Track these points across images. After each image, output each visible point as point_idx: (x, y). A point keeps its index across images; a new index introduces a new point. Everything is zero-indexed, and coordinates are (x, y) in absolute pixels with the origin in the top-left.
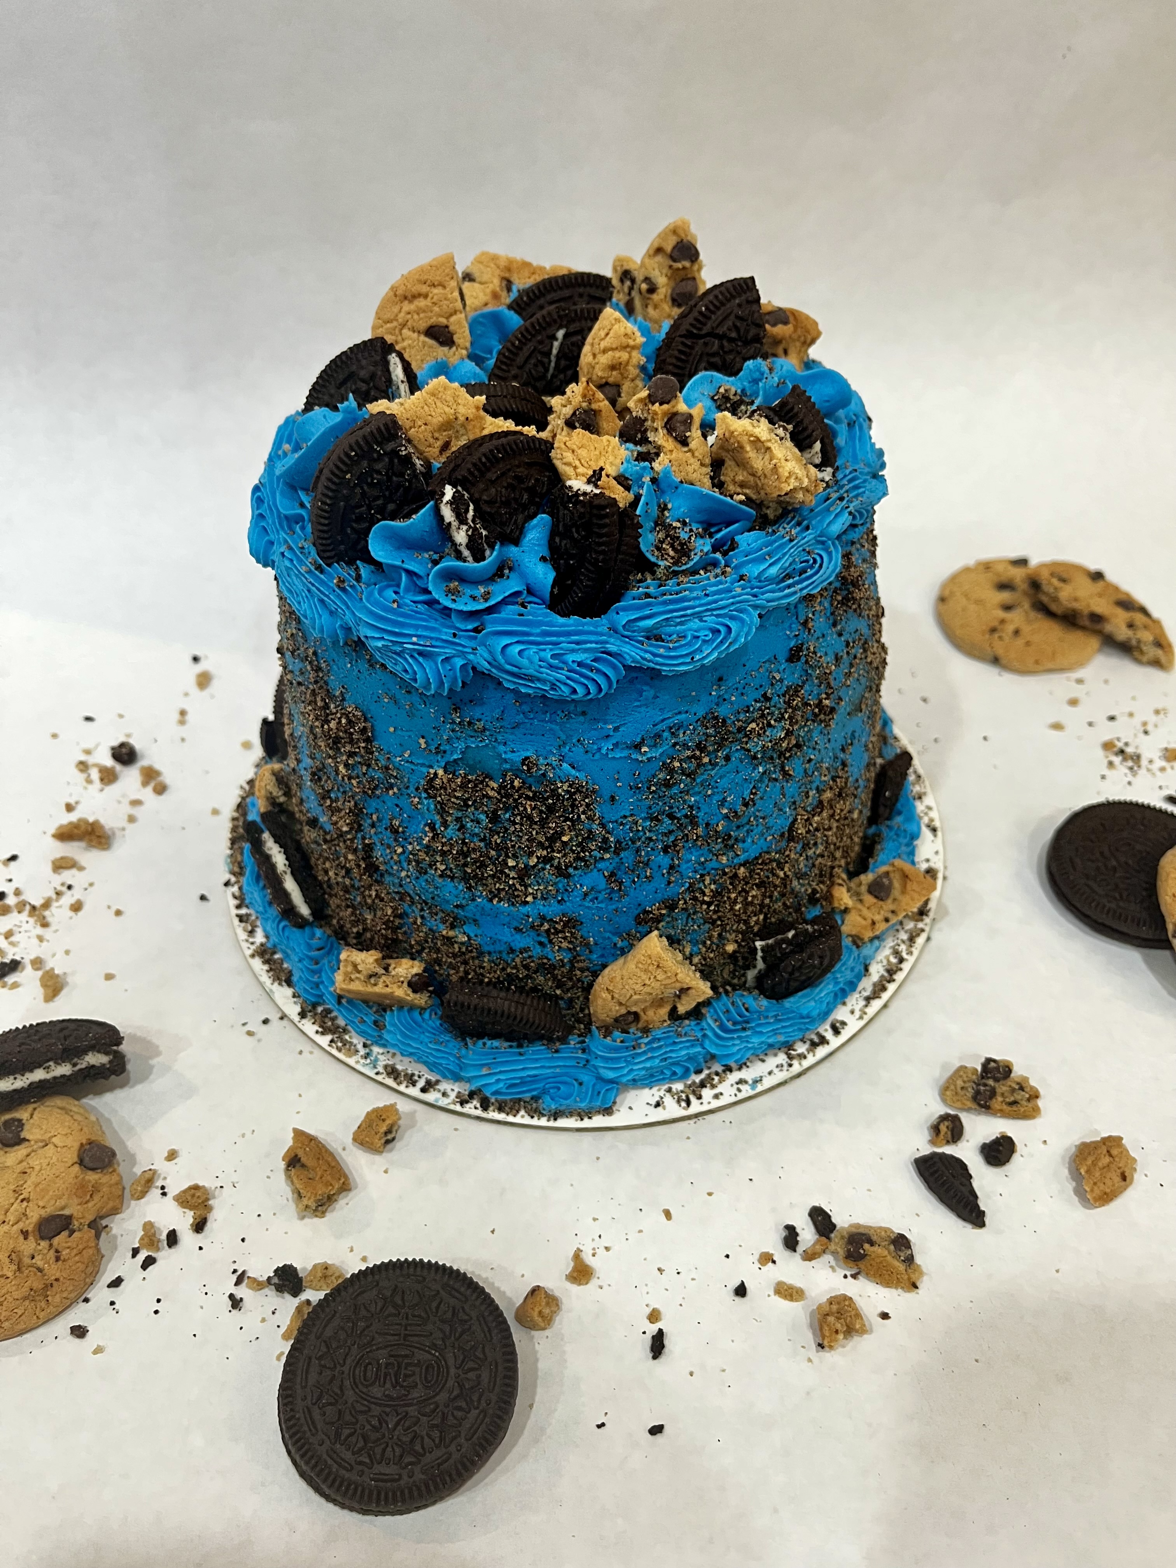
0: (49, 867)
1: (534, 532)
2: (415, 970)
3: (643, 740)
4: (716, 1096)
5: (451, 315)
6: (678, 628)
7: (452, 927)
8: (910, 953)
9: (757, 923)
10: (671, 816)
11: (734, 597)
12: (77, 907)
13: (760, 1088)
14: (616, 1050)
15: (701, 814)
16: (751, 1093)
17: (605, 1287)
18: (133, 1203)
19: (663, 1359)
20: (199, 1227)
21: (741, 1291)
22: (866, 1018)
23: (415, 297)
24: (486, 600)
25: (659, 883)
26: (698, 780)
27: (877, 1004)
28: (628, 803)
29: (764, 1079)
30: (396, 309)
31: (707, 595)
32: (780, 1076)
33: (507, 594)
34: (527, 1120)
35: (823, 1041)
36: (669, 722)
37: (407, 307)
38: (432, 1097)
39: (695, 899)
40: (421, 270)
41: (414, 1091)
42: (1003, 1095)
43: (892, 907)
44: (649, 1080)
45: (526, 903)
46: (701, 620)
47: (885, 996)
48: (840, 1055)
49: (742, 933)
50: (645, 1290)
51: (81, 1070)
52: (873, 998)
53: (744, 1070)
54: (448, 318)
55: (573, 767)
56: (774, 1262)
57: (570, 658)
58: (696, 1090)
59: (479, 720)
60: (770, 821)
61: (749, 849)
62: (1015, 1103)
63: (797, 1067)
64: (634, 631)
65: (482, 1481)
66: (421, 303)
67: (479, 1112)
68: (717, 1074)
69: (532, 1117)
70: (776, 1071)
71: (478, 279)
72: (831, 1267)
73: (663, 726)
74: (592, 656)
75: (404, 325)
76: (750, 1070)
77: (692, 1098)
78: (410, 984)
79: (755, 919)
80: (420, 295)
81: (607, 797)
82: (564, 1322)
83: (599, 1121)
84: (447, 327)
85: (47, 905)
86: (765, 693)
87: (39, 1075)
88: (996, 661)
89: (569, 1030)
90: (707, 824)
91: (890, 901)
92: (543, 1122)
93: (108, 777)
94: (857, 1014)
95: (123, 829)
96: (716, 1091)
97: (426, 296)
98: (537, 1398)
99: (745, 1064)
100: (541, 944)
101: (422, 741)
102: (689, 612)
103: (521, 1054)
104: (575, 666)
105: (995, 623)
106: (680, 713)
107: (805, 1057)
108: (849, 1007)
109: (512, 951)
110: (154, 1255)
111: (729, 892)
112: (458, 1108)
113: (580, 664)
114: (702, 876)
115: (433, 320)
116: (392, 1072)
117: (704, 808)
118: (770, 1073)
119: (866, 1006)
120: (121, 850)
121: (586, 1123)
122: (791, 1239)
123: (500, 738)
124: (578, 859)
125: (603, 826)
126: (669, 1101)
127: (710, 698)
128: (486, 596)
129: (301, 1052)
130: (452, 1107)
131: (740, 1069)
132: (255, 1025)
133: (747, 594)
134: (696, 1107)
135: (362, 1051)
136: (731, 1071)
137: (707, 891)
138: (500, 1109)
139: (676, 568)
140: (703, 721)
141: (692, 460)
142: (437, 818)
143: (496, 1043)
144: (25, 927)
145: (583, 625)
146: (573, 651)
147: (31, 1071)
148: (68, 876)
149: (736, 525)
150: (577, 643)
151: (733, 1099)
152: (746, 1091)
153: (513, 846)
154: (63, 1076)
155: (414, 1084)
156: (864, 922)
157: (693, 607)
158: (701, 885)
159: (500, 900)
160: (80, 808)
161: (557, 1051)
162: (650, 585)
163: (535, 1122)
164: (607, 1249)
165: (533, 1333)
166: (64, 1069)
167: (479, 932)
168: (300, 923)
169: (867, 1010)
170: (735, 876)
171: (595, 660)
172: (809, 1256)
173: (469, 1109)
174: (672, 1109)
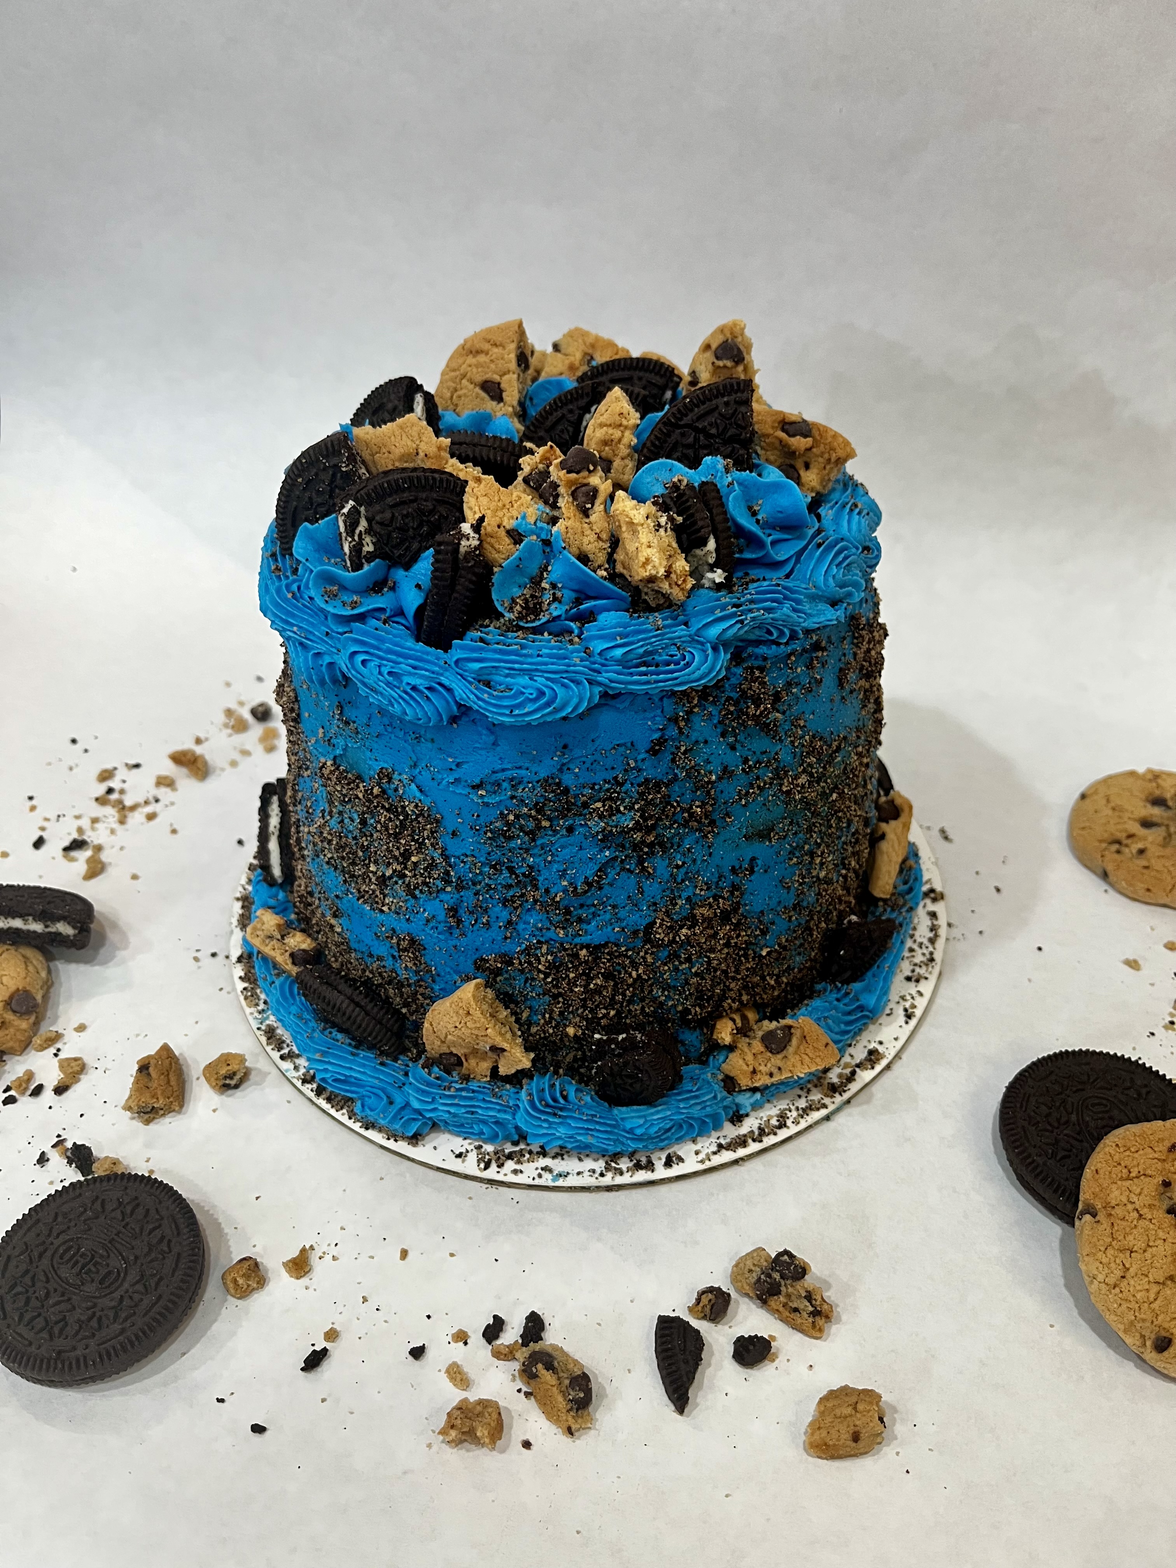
0: (153, 781)
1: (425, 562)
2: (304, 946)
3: (482, 782)
4: (515, 1172)
5: (505, 374)
6: (508, 679)
7: (335, 916)
8: (796, 1122)
9: (605, 1016)
10: (511, 870)
11: (569, 666)
12: (151, 817)
13: (560, 1183)
14: (429, 1084)
15: (541, 879)
16: (550, 1183)
17: (311, 1290)
18: (33, 1052)
19: (311, 1375)
20: (60, 1090)
21: (417, 1353)
22: (708, 1164)
23: (478, 352)
24: (353, 609)
25: (495, 933)
26: (539, 842)
27: (727, 1156)
28: (468, 843)
29: (570, 1177)
30: (460, 361)
31: (538, 656)
32: (587, 1180)
33: (370, 607)
34: (345, 1119)
35: (650, 1166)
36: (509, 774)
37: (471, 360)
38: (287, 1065)
39: (530, 963)
40: (489, 330)
41: (276, 1055)
42: (788, 1296)
43: (779, 1063)
44: (461, 1129)
45: (382, 911)
46: (531, 679)
47: (741, 1152)
48: (663, 1189)
49: (587, 1019)
50: (341, 1309)
51: (50, 933)
52: (727, 1149)
53: (556, 1161)
54: (501, 376)
55: (421, 791)
56: (466, 1343)
57: (406, 679)
58: (501, 1159)
59: (354, 722)
60: (622, 914)
61: (594, 934)
62: (796, 1310)
63: (608, 1180)
64: (465, 671)
65: (103, 1391)
66: (482, 358)
67: (312, 1095)
68: (530, 1152)
69: (350, 1118)
70: (587, 1174)
71: (563, 351)
72: (514, 1376)
73: (501, 776)
74: (427, 684)
75: (464, 376)
76: (563, 1162)
77: (494, 1165)
78: (292, 955)
79: (604, 1011)
80: (482, 352)
81: (450, 831)
82: (260, 1300)
83: (402, 1147)
84: (499, 384)
85: (133, 808)
86: (616, 777)
87: (17, 923)
88: (1105, 876)
89: (404, 1051)
90: (547, 891)
91: (780, 1056)
92: (357, 1127)
93: (240, 727)
94: (702, 1156)
95: (223, 770)
96: (518, 1167)
97: (487, 354)
98: (193, 1351)
99: (562, 1155)
100: (394, 957)
101: (321, 731)
102: (516, 666)
103: (353, 1054)
104: (408, 689)
105: (1122, 836)
106: (520, 768)
107: (621, 1174)
108: (698, 1147)
109: (371, 955)
110: (17, 1096)
111: (568, 969)
112: (299, 1084)
113: (414, 688)
114: (539, 942)
115: (488, 376)
116: (270, 1033)
117: (545, 874)
118: (579, 1173)
119: (715, 1153)
120: (212, 784)
121: (391, 1144)
122: (494, 1329)
123: (367, 744)
124: (425, 883)
125: (446, 858)
126: (473, 1157)
127: (552, 763)
128: (354, 605)
129: (221, 989)
130: (295, 1081)
131: (554, 1158)
132: (204, 955)
133: (584, 667)
134: (492, 1173)
135: (261, 1006)
136: (545, 1155)
137: (543, 959)
138: (329, 1100)
139: (521, 624)
140: (546, 783)
141: (588, 532)
142: (327, 806)
143: (339, 1036)
144: (111, 820)
145: (428, 653)
146: (410, 674)
147: (13, 918)
148: (163, 793)
149: (604, 601)
150: (415, 668)
151: (530, 1182)
152: (547, 1180)
153: (376, 852)
154: (35, 932)
155: (280, 1049)
156: (745, 1067)
157: (522, 663)
158: (538, 952)
159: (365, 902)
160: (205, 745)
161: (382, 1064)
162: (492, 632)
163: (350, 1123)
164: (334, 1258)
165: (229, 1297)
166: (37, 927)
167: (350, 928)
168: (270, 881)
169: (712, 1157)
170: (576, 956)
171: (430, 689)
172: (498, 1354)
173: (307, 1089)
174: (471, 1166)
